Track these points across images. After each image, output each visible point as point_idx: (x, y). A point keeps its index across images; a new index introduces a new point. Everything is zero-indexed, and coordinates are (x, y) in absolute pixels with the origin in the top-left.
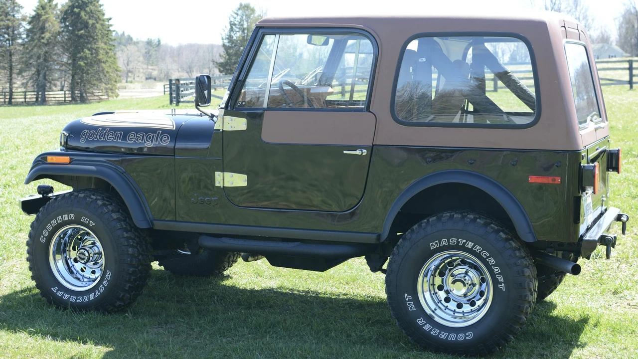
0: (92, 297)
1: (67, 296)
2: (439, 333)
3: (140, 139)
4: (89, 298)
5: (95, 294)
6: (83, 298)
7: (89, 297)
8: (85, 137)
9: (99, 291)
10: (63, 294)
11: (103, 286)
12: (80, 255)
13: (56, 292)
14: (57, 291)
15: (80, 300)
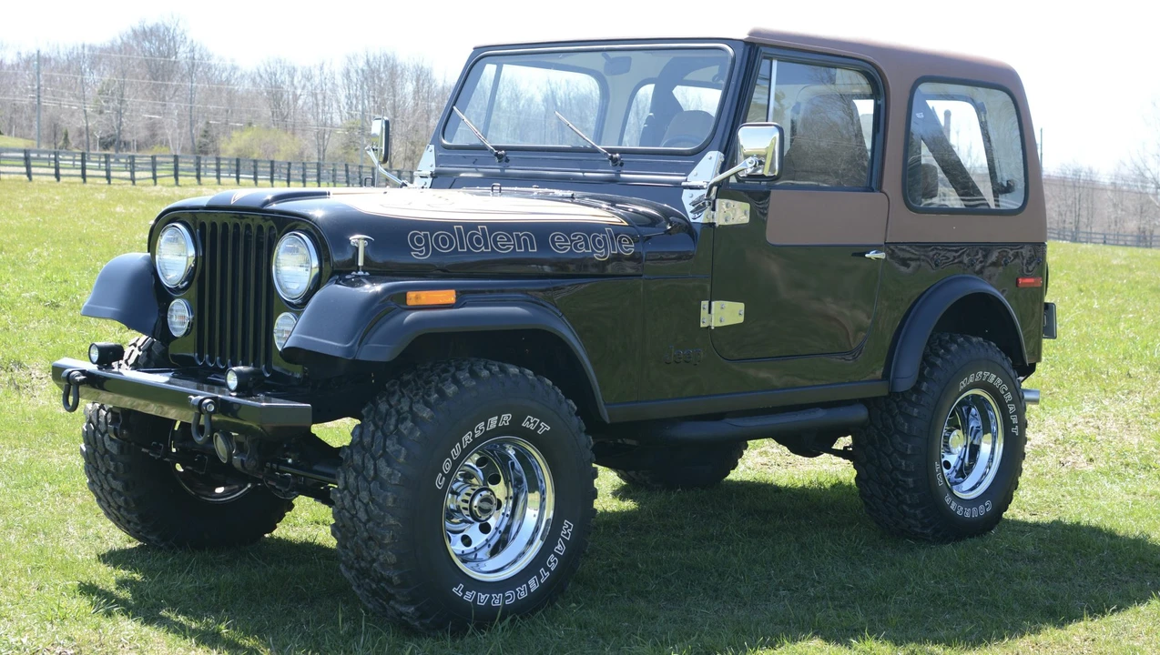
0: (533, 584)
1: (483, 597)
2: (964, 510)
3: (581, 246)
4: (529, 589)
5: (539, 577)
6: (516, 593)
7: (528, 586)
8: (427, 245)
9: (547, 569)
10: (477, 595)
11: (556, 555)
12: (481, 505)
13: (463, 596)
14: (464, 592)
15: (511, 597)
